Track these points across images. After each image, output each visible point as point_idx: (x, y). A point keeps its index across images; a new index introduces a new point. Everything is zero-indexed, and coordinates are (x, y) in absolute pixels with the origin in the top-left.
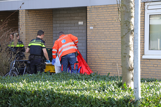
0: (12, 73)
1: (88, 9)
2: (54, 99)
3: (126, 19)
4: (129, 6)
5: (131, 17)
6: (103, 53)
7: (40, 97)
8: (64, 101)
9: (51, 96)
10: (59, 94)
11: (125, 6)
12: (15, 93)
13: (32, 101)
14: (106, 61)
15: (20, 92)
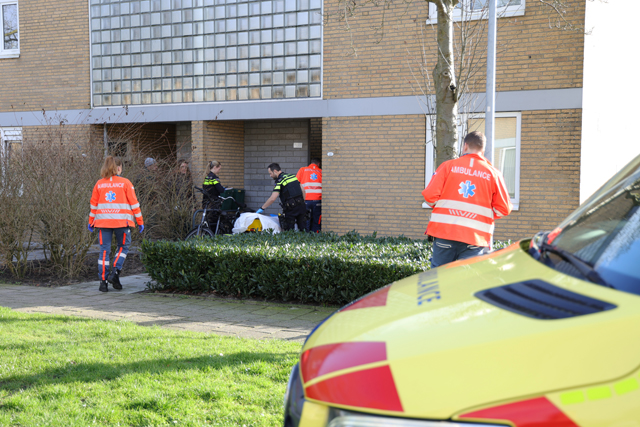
0: (202, 231)
1: (323, 123)
2: (340, 271)
3: (446, 144)
4: (451, 122)
5: (455, 140)
6: (351, 197)
7: (313, 269)
8: (358, 275)
9: (333, 267)
10: (349, 264)
11: (445, 122)
12: (265, 262)
13: (297, 275)
14: (356, 212)
15: (273, 261)
